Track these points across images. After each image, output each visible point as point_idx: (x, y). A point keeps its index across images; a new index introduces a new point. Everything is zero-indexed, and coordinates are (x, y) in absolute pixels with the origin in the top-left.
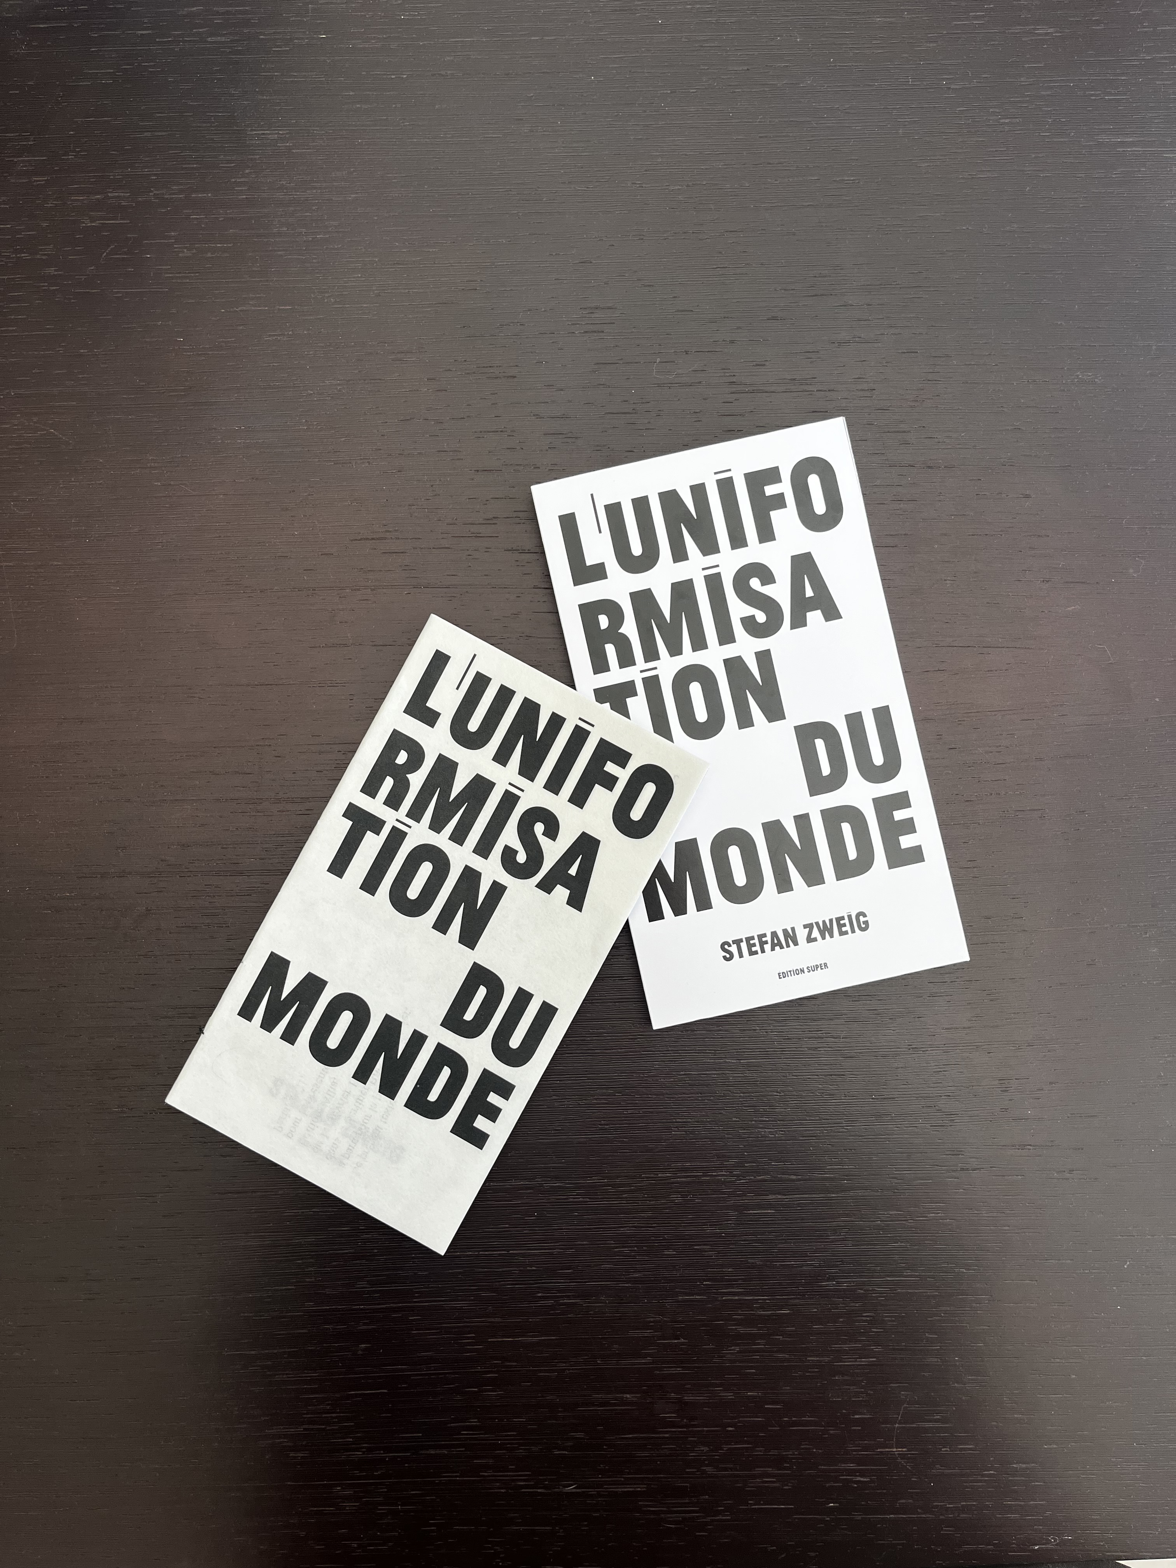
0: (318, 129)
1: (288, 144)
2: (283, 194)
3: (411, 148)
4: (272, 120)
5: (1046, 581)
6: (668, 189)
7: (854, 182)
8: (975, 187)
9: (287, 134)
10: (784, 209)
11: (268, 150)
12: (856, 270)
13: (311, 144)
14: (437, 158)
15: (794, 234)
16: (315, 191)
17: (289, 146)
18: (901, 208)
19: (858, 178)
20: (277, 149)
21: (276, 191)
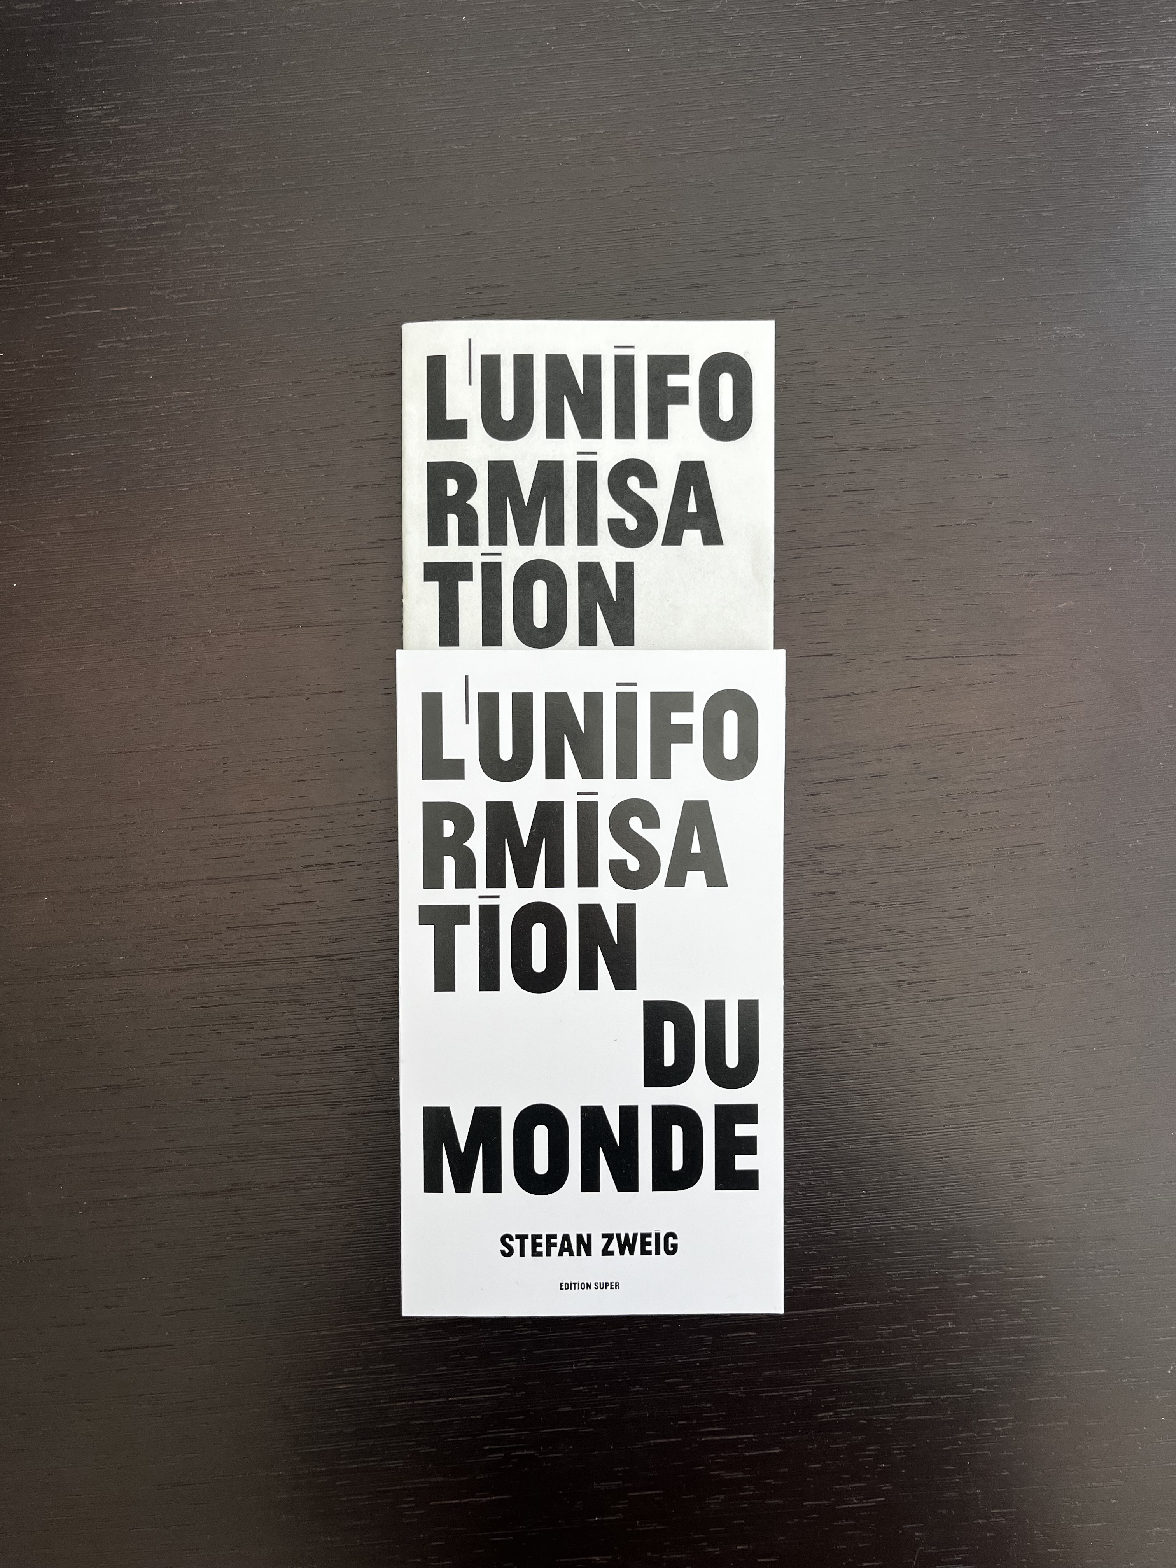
0: (148, 100)
1: (113, 120)
2: (110, 177)
3: (257, 114)
4: (95, 94)
5: (1032, 574)
6: (560, 141)
7: (778, 119)
8: (920, 117)
9: (112, 109)
10: (698, 156)
11: (91, 129)
12: (787, 223)
13: (141, 118)
14: (288, 123)
15: (711, 185)
16: (147, 171)
17: (115, 123)
18: (834, 146)
19: (783, 114)
20: (101, 127)
21: (102, 175)
